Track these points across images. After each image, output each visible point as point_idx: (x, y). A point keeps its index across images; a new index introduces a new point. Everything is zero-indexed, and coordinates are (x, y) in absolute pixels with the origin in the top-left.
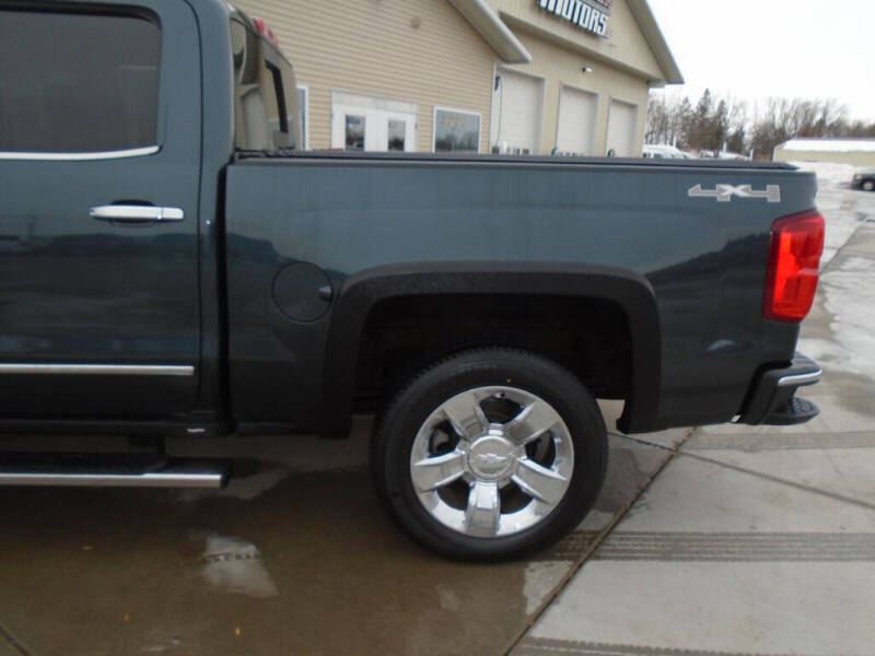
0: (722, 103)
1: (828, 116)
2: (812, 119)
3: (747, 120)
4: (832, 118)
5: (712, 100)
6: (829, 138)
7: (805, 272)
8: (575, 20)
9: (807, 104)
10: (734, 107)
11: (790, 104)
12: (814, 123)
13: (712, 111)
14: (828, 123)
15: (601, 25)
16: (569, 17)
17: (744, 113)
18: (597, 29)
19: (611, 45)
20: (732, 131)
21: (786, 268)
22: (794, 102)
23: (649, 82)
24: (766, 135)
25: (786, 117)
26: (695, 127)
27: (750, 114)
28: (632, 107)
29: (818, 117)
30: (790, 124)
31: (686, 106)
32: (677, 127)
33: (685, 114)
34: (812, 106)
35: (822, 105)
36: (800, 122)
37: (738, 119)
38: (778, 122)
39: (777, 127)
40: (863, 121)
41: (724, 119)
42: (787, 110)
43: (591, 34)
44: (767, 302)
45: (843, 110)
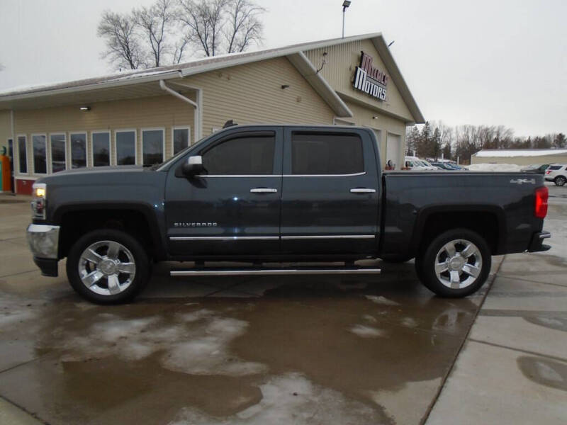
0: (437, 129)
1: (500, 137)
2: (491, 137)
3: (452, 139)
4: (503, 137)
5: (431, 129)
6: (501, 149)
7: (544, 203)
8: (371, 93)
9: (487, 129)
10: (444, 132)
11: (477, 129)
12: (492, 140)
13: (431, 135)
14: (500, 140)
15: (383, 95)
16: (368, 92)
17: (450, 135)
18: (381, 97)
19: (388, 105)
20: (443, 146)
21: (539, 202)
22: (479, 128)
23: (405, 123)
24: (464, 148)
25: (475, 137)
26: (421, 144)
27: (454, 135)
28: (398, 136)
29: (495, 136)
30: (478, 141)
31: (416, 132)
32: (412, 144)
33: (416, 137)
34: (490, 130)
35: (496, 130)
36: (484, 140)
37: (447, 139)
38: (471, 140)
39: (470, 143)
40: (521, 138)
41: (439, 139)
42: (476, 133)
43: (378, 100)
44: (535, 212)
45: (508, 132)
